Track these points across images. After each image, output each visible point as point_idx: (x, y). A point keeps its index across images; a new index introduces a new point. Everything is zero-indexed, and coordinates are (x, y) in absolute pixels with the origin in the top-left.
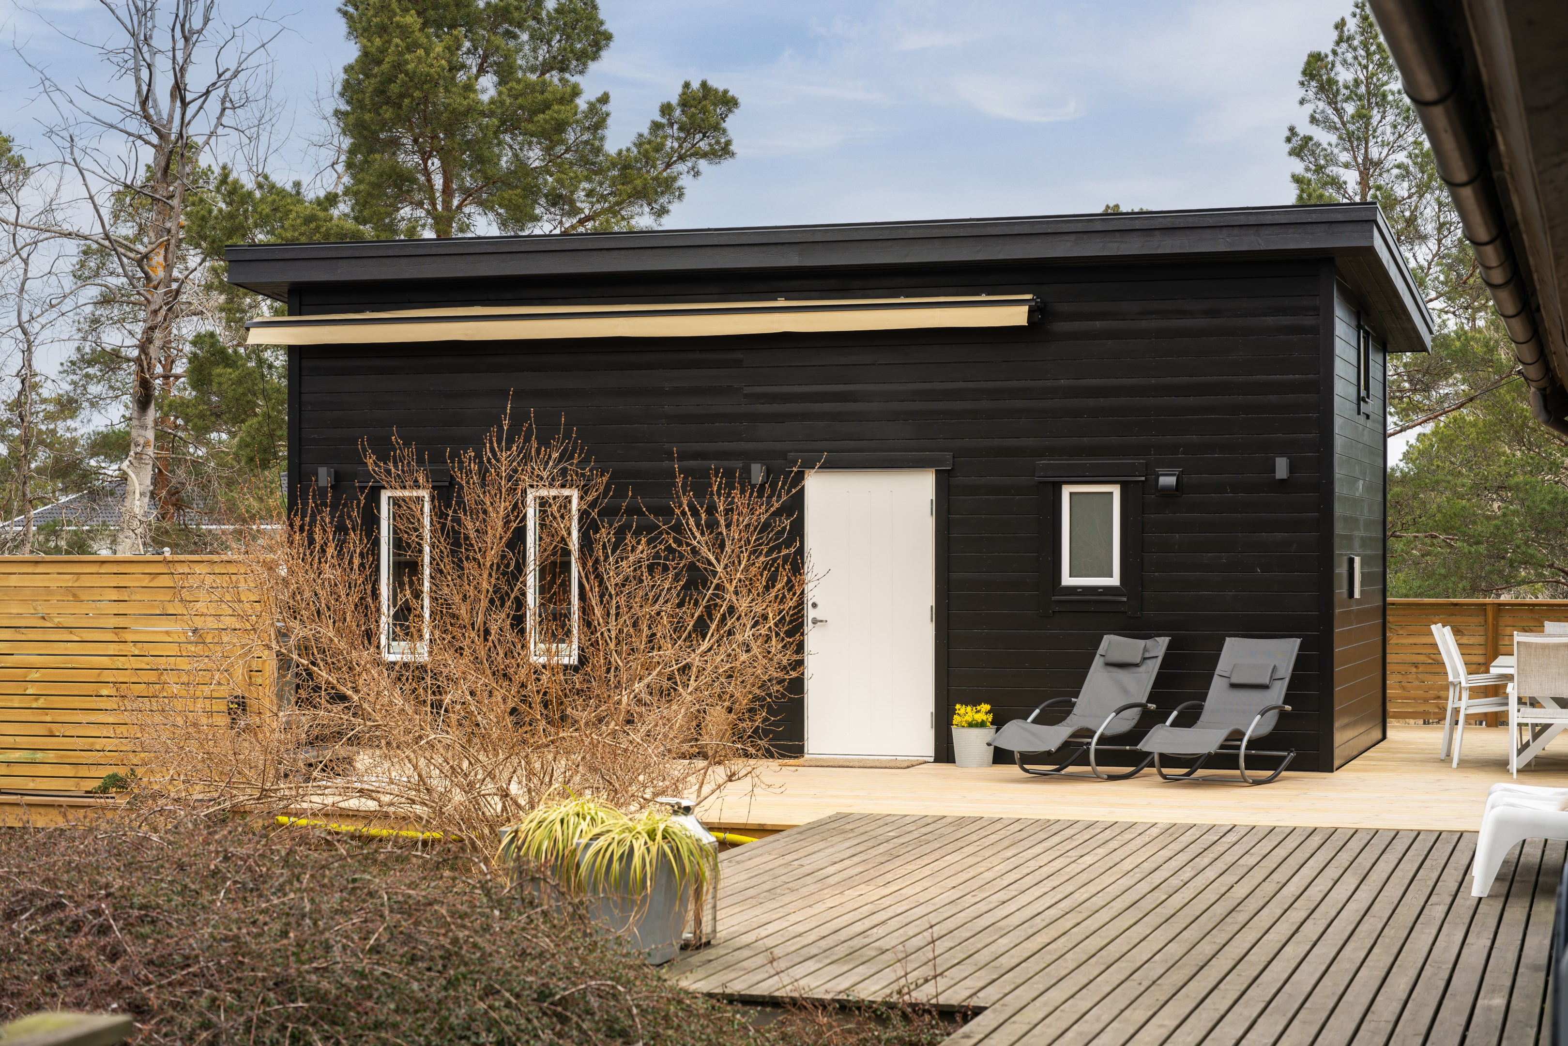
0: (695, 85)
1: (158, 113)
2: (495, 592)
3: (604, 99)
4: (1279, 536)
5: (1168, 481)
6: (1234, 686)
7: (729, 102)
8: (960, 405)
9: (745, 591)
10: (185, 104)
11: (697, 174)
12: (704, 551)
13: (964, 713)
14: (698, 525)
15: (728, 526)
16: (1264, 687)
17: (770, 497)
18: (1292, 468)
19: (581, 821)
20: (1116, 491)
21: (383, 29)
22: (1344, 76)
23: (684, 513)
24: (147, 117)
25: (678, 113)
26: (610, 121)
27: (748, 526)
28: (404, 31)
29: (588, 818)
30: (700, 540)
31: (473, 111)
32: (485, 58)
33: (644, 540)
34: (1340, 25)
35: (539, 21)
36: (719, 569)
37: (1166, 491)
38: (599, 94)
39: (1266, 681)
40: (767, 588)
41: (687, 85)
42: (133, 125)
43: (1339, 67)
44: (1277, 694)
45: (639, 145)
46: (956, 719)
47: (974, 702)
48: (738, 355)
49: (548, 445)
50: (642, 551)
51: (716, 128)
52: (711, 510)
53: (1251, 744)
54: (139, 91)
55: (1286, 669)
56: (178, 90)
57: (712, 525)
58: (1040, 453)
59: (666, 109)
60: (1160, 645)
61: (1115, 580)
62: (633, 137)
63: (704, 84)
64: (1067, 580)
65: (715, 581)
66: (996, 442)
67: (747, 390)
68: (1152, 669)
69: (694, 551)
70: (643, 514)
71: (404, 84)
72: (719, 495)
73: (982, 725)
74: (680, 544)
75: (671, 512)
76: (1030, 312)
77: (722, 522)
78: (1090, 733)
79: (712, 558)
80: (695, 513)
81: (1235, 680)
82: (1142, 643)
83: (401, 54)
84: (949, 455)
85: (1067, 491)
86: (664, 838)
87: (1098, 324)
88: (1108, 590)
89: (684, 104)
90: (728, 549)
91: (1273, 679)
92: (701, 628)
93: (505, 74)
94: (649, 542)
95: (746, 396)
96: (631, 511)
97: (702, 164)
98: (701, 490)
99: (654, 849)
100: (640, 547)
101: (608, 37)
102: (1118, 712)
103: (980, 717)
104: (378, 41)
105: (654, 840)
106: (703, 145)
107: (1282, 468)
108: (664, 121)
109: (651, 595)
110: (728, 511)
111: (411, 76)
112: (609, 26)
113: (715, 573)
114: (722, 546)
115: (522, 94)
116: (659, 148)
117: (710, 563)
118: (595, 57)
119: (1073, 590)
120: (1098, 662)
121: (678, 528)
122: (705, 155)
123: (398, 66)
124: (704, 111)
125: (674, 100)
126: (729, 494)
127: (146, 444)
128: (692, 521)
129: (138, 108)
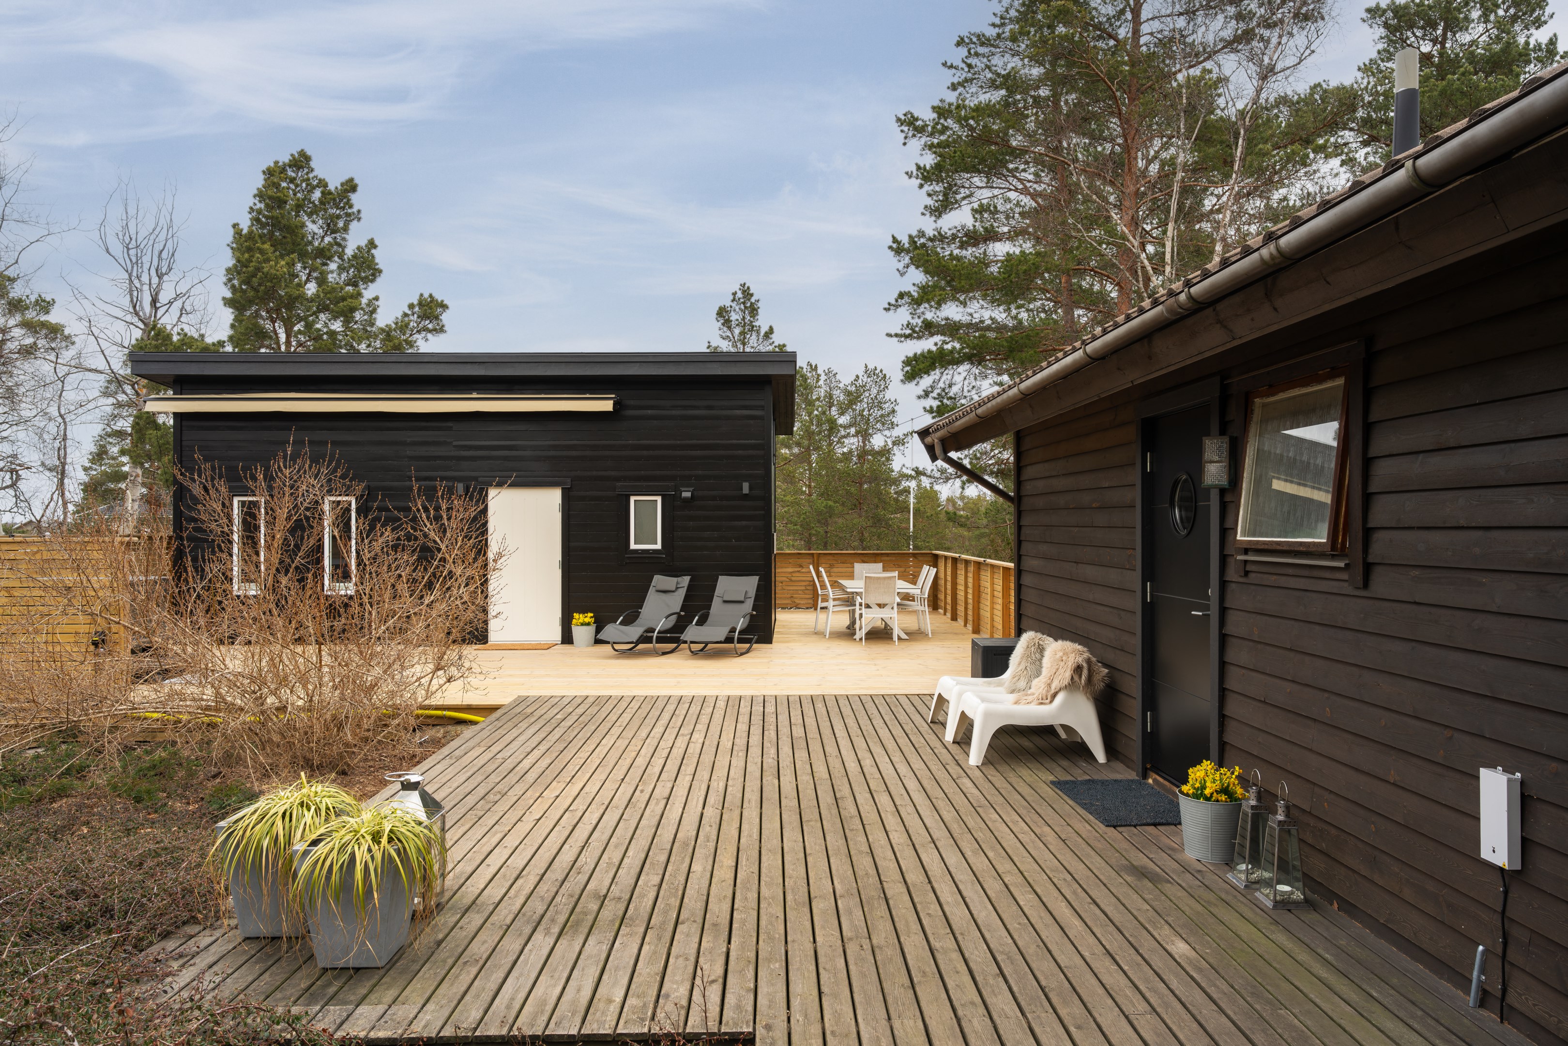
0: (426, 295)
1: (145, 314)
2: (280, 563)
3: (377, 299)
4: (744, 523)
5: (687, 494)
6: (725, 602)
7: (444, 307)
8: (574, 453)
9: (460, 561)
10: (157, 309)
11: (427, 340)
12: (432, 534)
13: (578, 618)
14: (428, 518)
15: (449, 519)
16: (742, 602)
17: (478, 501)
18: (751, 488)
19: (306, 812)
20: (659, 499)
21: (249, 250)
22: (734, 317)
23: (418, 510)
24: (137, 314)
25: (417, 309)
26: (379, 310)
27: (462, 520)
28: (261, 251)
29: (313, 808)
30: (430, 529)
31: (302, 297)
32: (309, 275)
33: (389, 529)
34: (734, 294)
35: (343, 260)
36: (443, 547)
37: (686, 500)
38: (374, 296)
39: (742, 599)
40: (475, 560)
41: (422, 295)
42: (129, 318)
43: (733, 313)
44: (748, 607)
45: (396, 324)
46: (574, 621)
47: (584, 611)
48: (450, 424)
49: (318, 463)
50: (388, 535)
51: (437, 318)
52: (438, 508)
53: (740, 633)
54: (132, 301)
55: (752, 593)
56: (154, 301)
57: (438, 518)
58: (618, 479)
59: (411, 306)
60: (686, 580)
61: (658, 546)
62: (393, 319)
63: (431, 296)
64: (633, 546)
65: (440, 556)
66: (595, 473)
67: (455, 443)
68: (682, 593)
69: (426, 536)
70: (390, 510)
71: (261, 278)
72: (443, 499)
73: (588, 624)
74: (415, 530)
75: (410, 509)
76: (614, 405)
77: (445, 517)
78: (653, 631)
79: (438, 539)
80: (426, 510)
81: (726, 599)
82: (675, 580)
83: (259, 262)
84: (569, 480)
85: (633, 499)
86: (390, 840)
87: (649, 412)
88: (655, 551)
89: (420, 304)
90: (448, 535)
91: (746, 598)
92: (430, 586)
93: (322, 281)
94: (393, 530)
95: (455, 446)
96: (380, 509)
97: (429, 336)
98: (430, 494)
99: (378, 856)
100: (387, 534)
101: (380, 271)
102: (667, 617)
103: (587, 620)
104: (246, 256)
105: (379, 843)
106: (430, 326)
107: (746, 488)
108: (409, 312)
109: (393, 566)
110: (448, 509)
111: (266, 275)
112: (380, 266)
113: (439, 550)
114: (445, 531)
115: (330, 293)
116: (407, 325)
117: (435, 542)
118: (372, 281)
119: (636, 551)
120: (651, 590)
121: (414, 519)
122: (430, 331)
123: (258, 269)
124: (431, 308)
125: (416, 302)
126: (450, 498)
127: (137, 476)
128: (424, 515)
129: (131, 310)
